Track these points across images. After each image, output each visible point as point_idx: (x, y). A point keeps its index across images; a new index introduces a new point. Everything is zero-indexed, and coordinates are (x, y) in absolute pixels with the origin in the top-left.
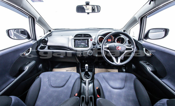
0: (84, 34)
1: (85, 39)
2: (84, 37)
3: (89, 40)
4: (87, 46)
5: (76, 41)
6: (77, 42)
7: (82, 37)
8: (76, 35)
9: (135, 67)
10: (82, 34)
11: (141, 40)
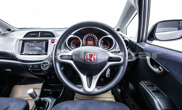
0: (41, 32)
1: (42, 41)
2: (41, 37)
4: (44, 52)
6: (28, 45)
7: (38, 37)
8: (27, 34)
9: (133, 88)
10: (38, 32)
11: (142, 41)
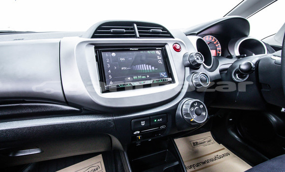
1: (152, 47)
3: (169, 48)
4: (165, 76)
5: (105, 55)
7: (135, 36)
8: (100, 27)
